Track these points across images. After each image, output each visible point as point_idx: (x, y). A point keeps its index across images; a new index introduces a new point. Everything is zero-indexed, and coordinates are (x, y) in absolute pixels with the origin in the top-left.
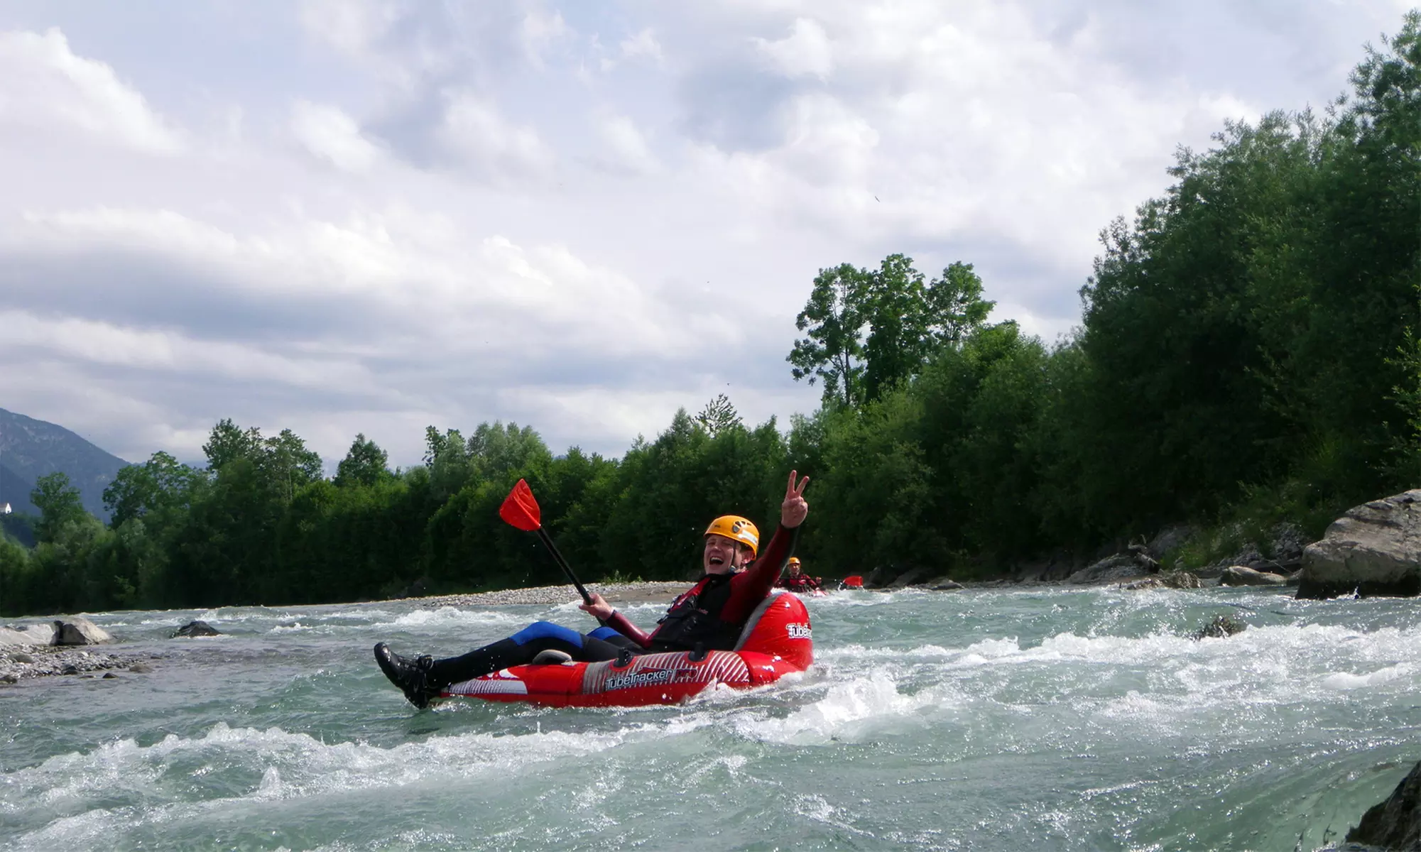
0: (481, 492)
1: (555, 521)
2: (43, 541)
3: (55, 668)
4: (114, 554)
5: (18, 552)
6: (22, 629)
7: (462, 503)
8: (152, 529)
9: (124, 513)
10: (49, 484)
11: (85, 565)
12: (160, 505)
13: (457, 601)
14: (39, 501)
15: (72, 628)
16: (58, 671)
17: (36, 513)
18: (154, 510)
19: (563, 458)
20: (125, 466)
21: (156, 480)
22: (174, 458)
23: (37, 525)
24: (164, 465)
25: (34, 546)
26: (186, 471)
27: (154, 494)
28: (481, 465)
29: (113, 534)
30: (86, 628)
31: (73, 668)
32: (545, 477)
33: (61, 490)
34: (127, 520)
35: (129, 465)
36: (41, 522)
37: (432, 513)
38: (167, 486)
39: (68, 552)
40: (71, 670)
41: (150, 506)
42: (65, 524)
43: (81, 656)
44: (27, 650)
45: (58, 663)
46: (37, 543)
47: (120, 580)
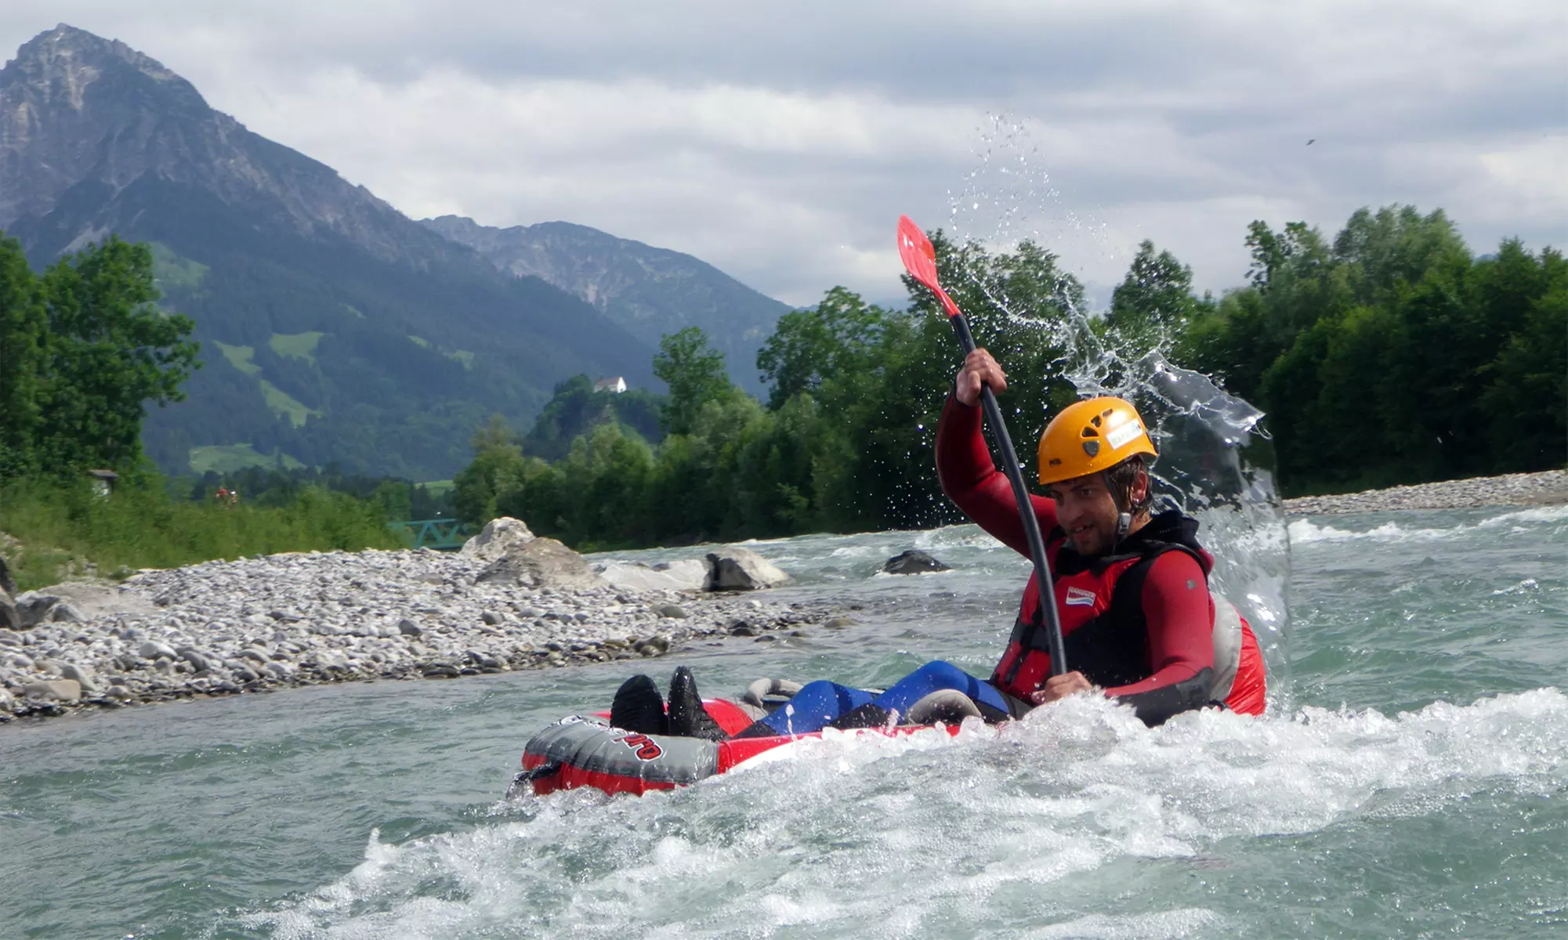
0: (1350, 323)
1: (1481, 369)
2: (673, 432)
3: (719, 624)
4: (775, 449)
5: (638, 451)
6: (661, 567)
7: (1320, 346)
8: (830, 409)
9: (789, 386)
10: (679, 345)
11: (735, 468)
12: (841, 372)
13: (1316, 508)
14: (665, 371)
15: (732, 565)
16: (723, 630)
17: (661, 391)
18: (832, 378)
19: (1491, 259)
20: (788, 313)
21: (834, 331)
22: (858, 296)
23: (664, 409)
24: (844, 308)
25: (660, 441)
26: (877, 315)
27: (832, 354)
28: (1351, 279)
29: (773, 420)
30: (752, 565)
31: (743, 624)
32: (1460, 293)
33: (696, 354)
34: (792, 396)
35: (794, 312)
36: (670, 404)
37: (1268, 362)
38: (849, 340)
39: (710, 448)
40: (741, 629)
41: (826, 373)
42: (706, 406)
43: (750, 606)
44: (672, 599)
45: (721, 618)
46: (665, 437)
47: (786, 489)
